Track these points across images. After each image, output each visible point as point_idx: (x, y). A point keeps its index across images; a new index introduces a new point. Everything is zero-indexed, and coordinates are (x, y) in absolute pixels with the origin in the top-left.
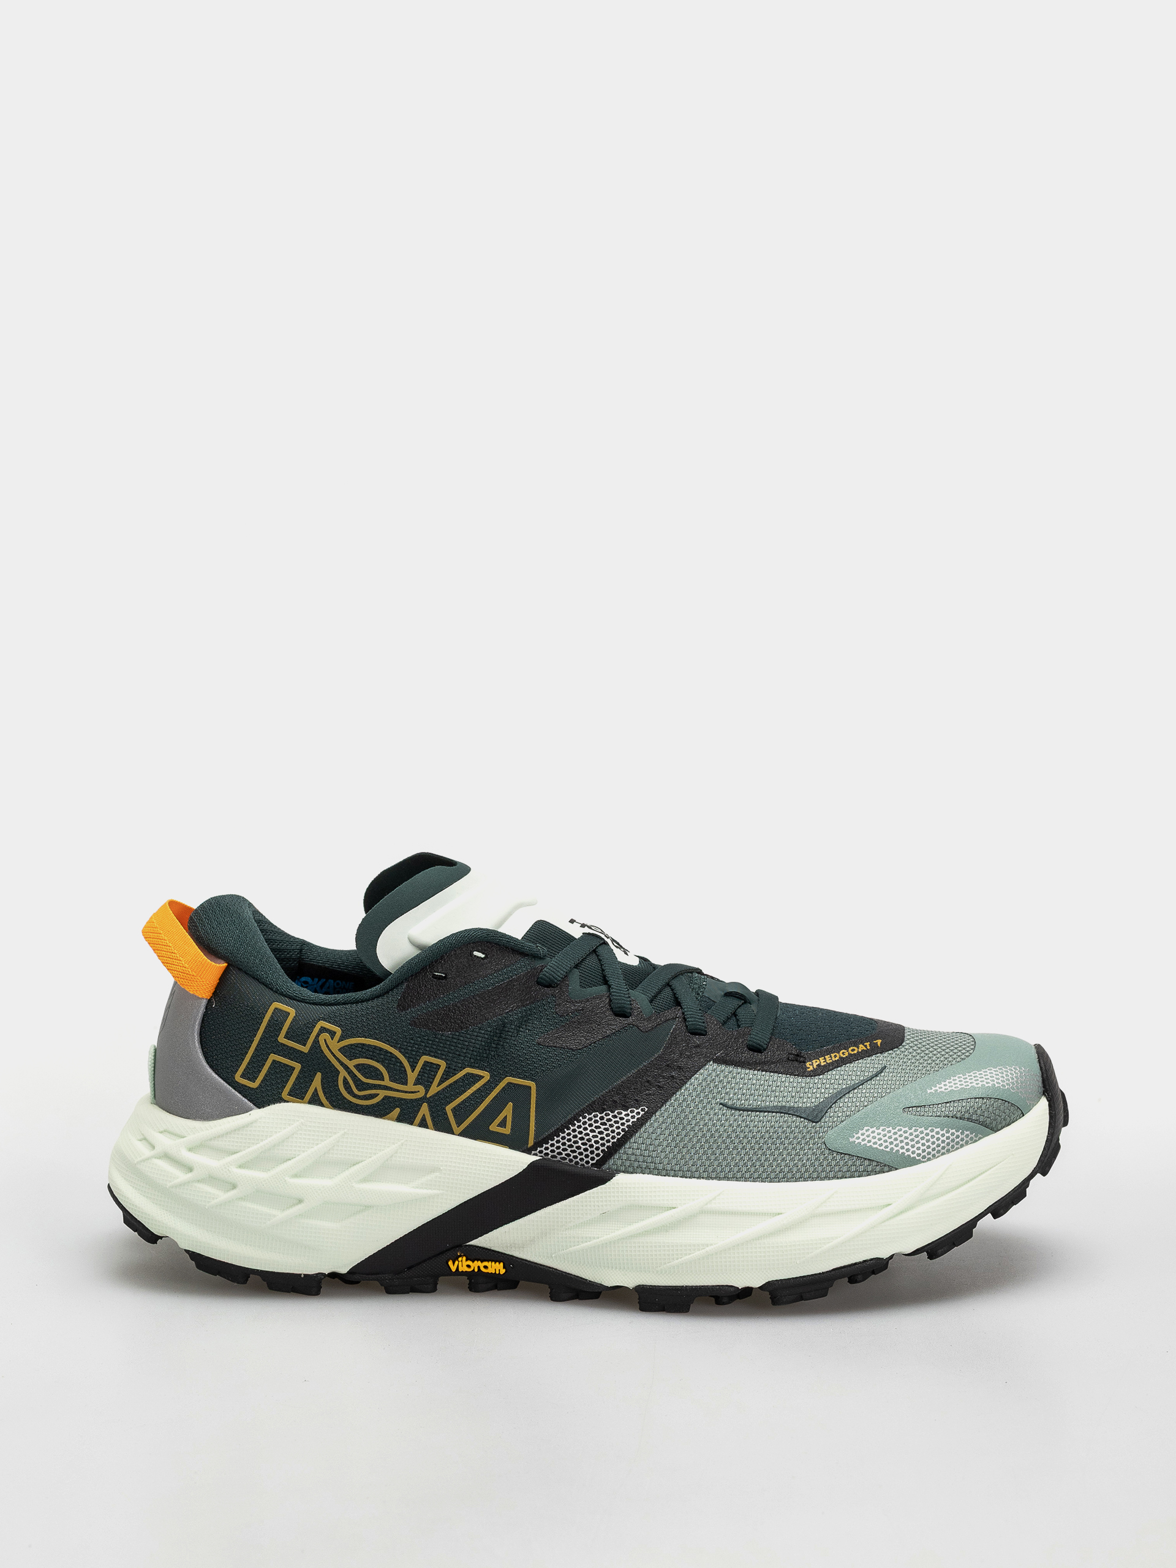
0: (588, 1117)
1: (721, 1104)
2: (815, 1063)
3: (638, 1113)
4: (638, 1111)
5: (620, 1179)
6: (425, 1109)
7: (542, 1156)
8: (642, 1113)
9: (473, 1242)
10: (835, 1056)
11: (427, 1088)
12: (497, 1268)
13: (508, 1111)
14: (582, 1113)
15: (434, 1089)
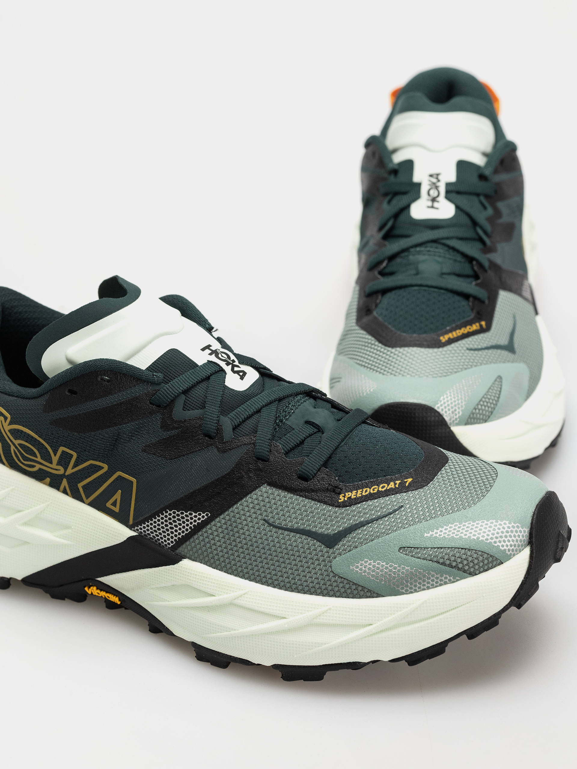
0: (169, 512)
1: (264, 520)
2: (348, 494)
3: (203, 517)
4: (203, 515)
5: (186, 563)
6: (65, 483)
7: (138, 533)
8: (206, 517)
9: (99, 579)
10: (366, 491)
11: (66, 469)
12: (115, 599)
13: (118, 496)
14: (165, 509)
15: (70, 471)
